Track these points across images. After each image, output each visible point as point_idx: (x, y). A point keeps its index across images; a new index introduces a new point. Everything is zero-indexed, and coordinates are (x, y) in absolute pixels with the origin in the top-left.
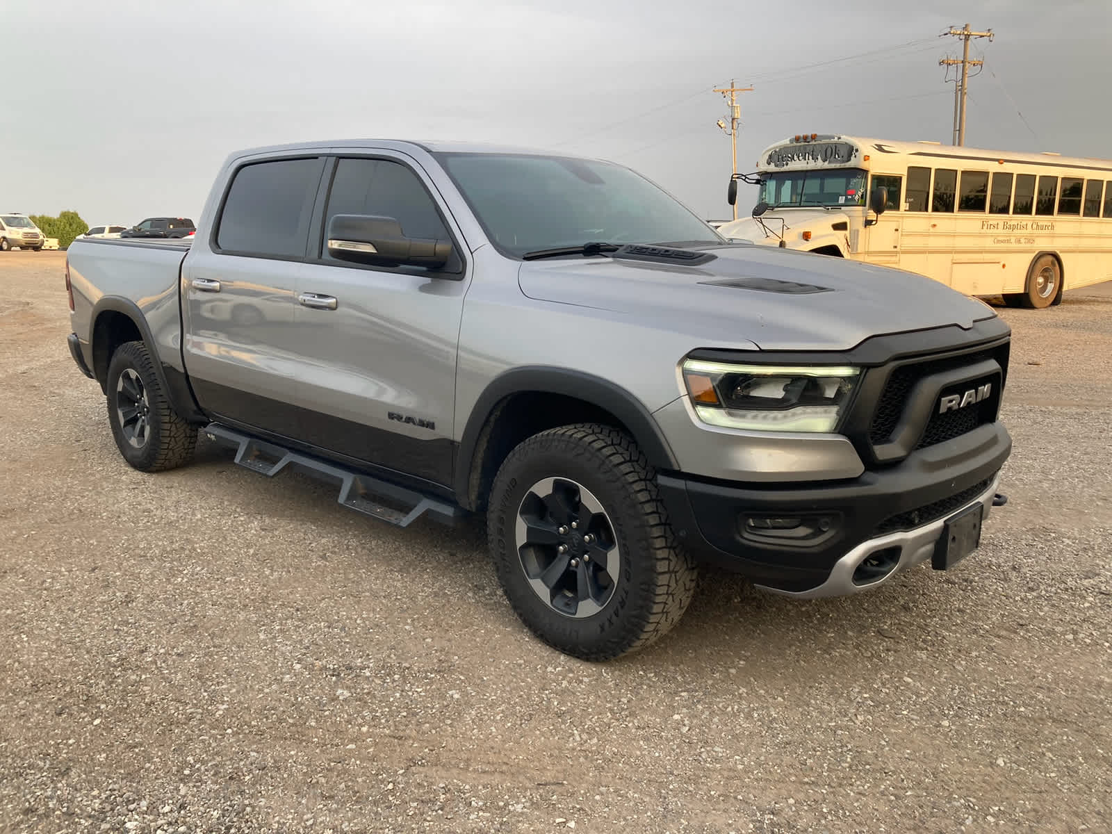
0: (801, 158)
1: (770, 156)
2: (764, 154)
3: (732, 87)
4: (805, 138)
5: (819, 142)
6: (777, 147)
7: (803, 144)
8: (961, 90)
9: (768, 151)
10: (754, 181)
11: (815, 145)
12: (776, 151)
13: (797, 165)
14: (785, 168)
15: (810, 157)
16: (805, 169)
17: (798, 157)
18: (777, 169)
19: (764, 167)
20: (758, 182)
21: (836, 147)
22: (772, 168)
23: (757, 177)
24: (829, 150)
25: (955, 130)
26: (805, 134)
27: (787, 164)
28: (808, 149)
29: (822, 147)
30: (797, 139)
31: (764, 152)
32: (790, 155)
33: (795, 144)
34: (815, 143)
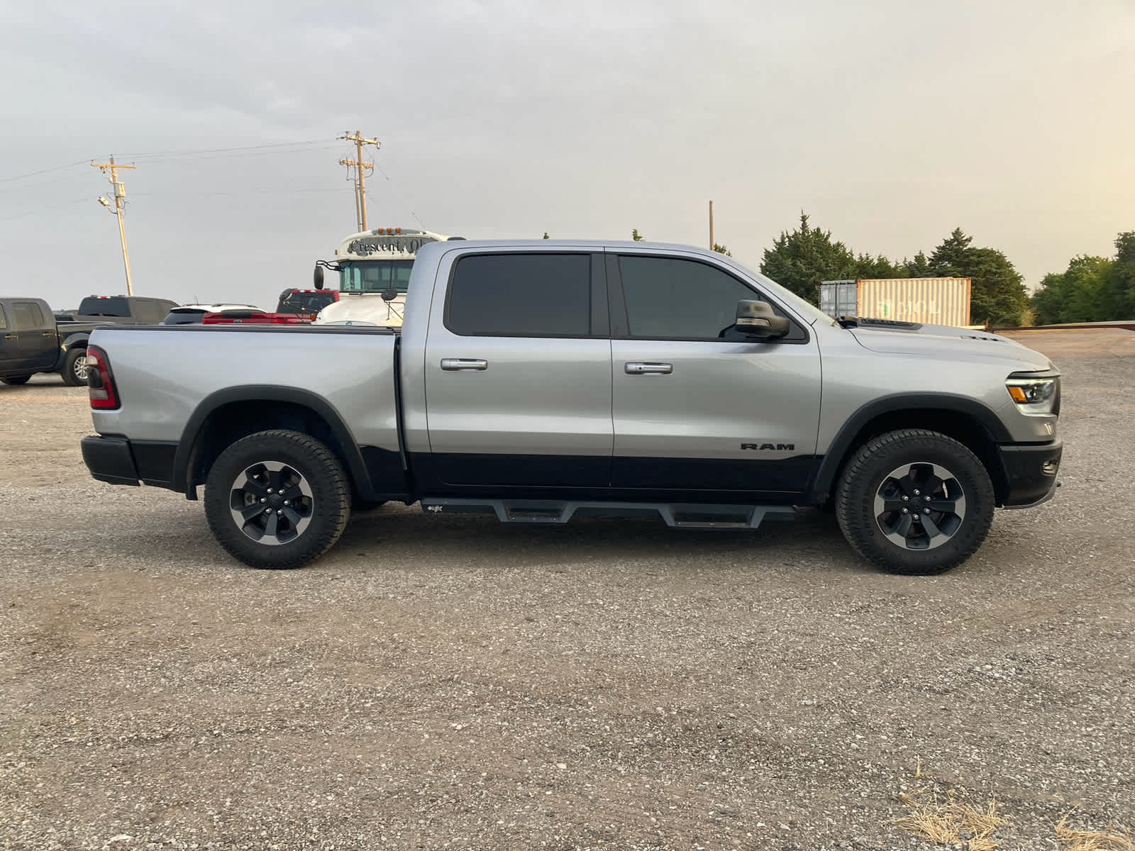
0: (385, 249)
1: (351, 246)
2: (343, 243)
3: (112, 163)
4: (389, 231)
5: (404, 235)
6: (358, 238)
7: (386, 236)
8: (360, 188)
9: (350, 239)
10: (334, 268)
11: (399, 238)
12: (357, 241)
13: (382, 254)
14: (369, 257)
15: (396, 249)
16: (390, 258)
17: (383, 248)
18: (361, 258)
19: (344, 255)
20: (337, 269)
21: (421, 240)
22: (354, 256)
23: (337, 264)
24: (415, 243)
25: (359, 224)
26: (389, 227)
27: (371, 254)
28: (393, 241)
29: (407, 240)
30: (381, 232)
31: (343, 240)
32: (373, 246)
33: (378, 236)
34: (399, 236)
